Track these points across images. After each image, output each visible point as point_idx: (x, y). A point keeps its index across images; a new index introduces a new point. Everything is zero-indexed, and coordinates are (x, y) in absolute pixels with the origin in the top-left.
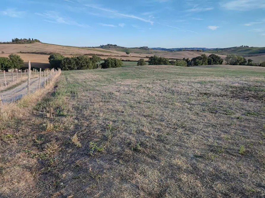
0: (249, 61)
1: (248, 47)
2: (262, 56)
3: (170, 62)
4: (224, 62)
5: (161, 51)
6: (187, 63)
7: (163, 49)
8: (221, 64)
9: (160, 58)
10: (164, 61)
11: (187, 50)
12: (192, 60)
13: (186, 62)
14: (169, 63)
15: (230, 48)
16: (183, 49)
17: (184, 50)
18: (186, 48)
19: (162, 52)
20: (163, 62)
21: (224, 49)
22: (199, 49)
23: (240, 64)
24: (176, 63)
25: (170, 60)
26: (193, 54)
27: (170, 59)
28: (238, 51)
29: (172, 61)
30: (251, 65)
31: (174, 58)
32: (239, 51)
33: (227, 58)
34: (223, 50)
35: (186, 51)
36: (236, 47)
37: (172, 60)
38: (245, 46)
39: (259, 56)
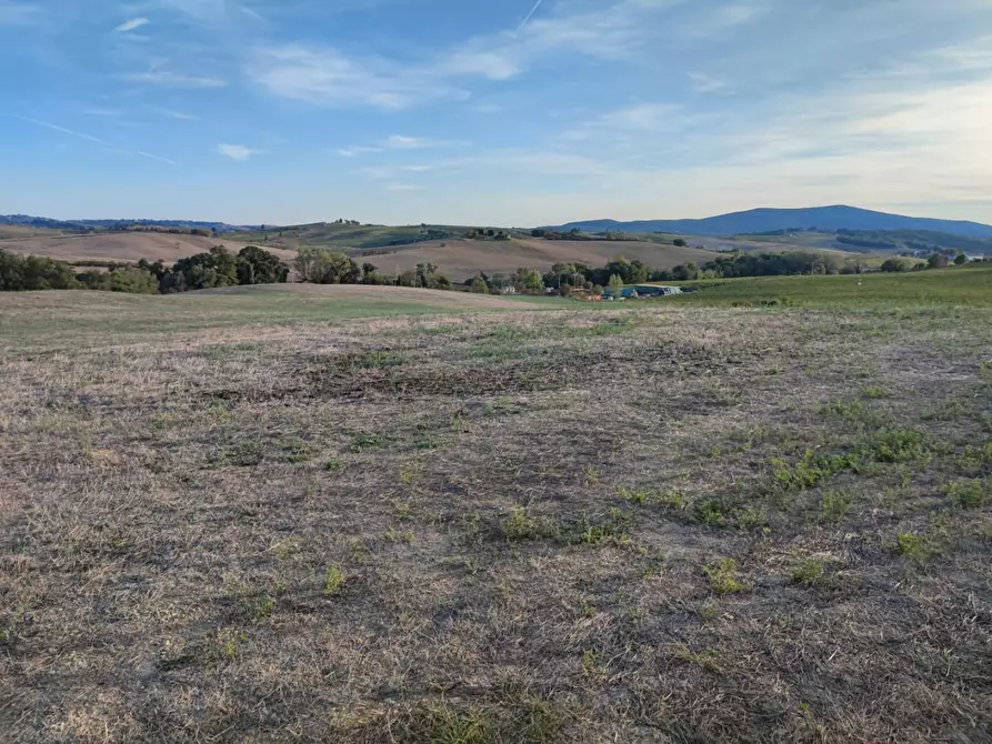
0: (368, 268)
1: (357, 223)
2: (398, 253)
3: (79, 277)
4: (293, 273)
5: (34, 230)
6: (159, 278)
7: (39, 222)
8: (283, 279)
9: (32, 262)
10: (53, 276)
11: (152, 230)
12: (176, 268)
13: (155, 277)
14: (74, 279)
15: (305, 228)
16: (133, 223)
17: (137, 230)
18: (144, 223)
19: (36, 235)
20: (47, 278)
21: (287, 229)
22: (198, 228)
23: (343, 281)
24: (107, 283)
25: (80, 270)
26: (178, 244)
27: (78, 264)
28: (329, 237)
29: (89, 274)
30: (374, 282)
31: (99, 259)
32: (336, 237)
33: (301, 262)
34: (283, 233)
35: (147, 230)
36: (321, 225)
37: (88, 269)
38: (348, 222)
39: (392, 254)
